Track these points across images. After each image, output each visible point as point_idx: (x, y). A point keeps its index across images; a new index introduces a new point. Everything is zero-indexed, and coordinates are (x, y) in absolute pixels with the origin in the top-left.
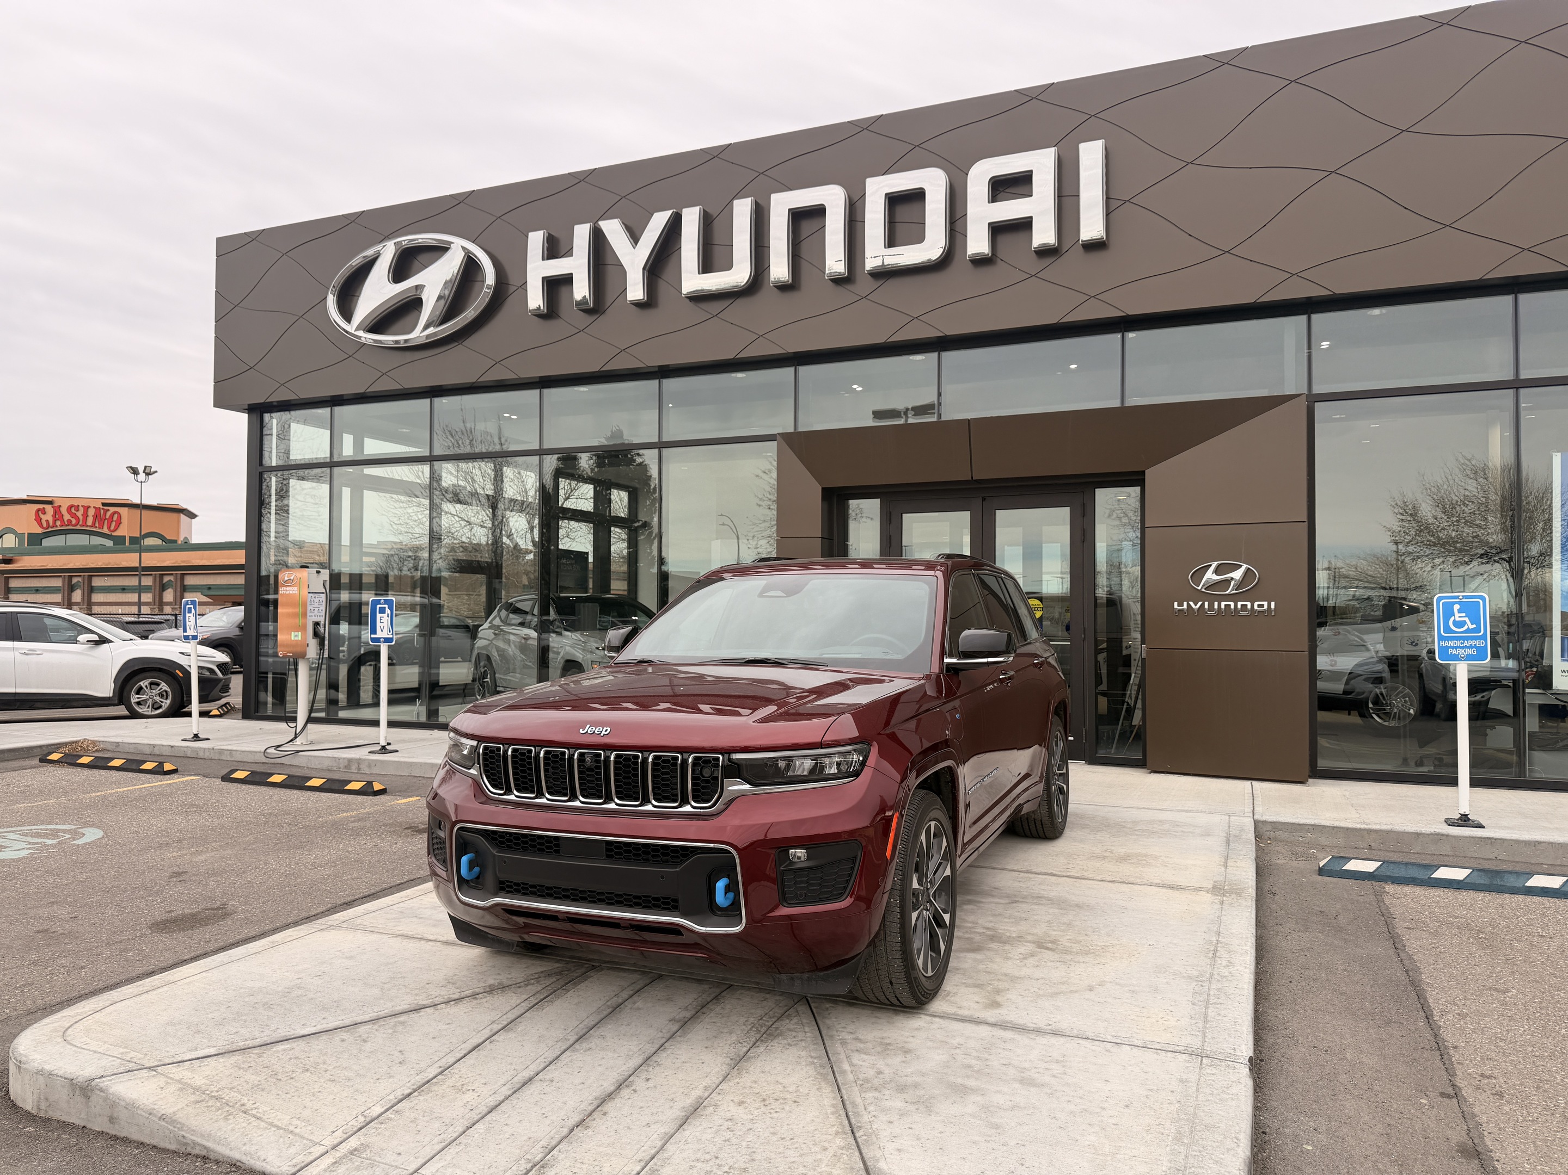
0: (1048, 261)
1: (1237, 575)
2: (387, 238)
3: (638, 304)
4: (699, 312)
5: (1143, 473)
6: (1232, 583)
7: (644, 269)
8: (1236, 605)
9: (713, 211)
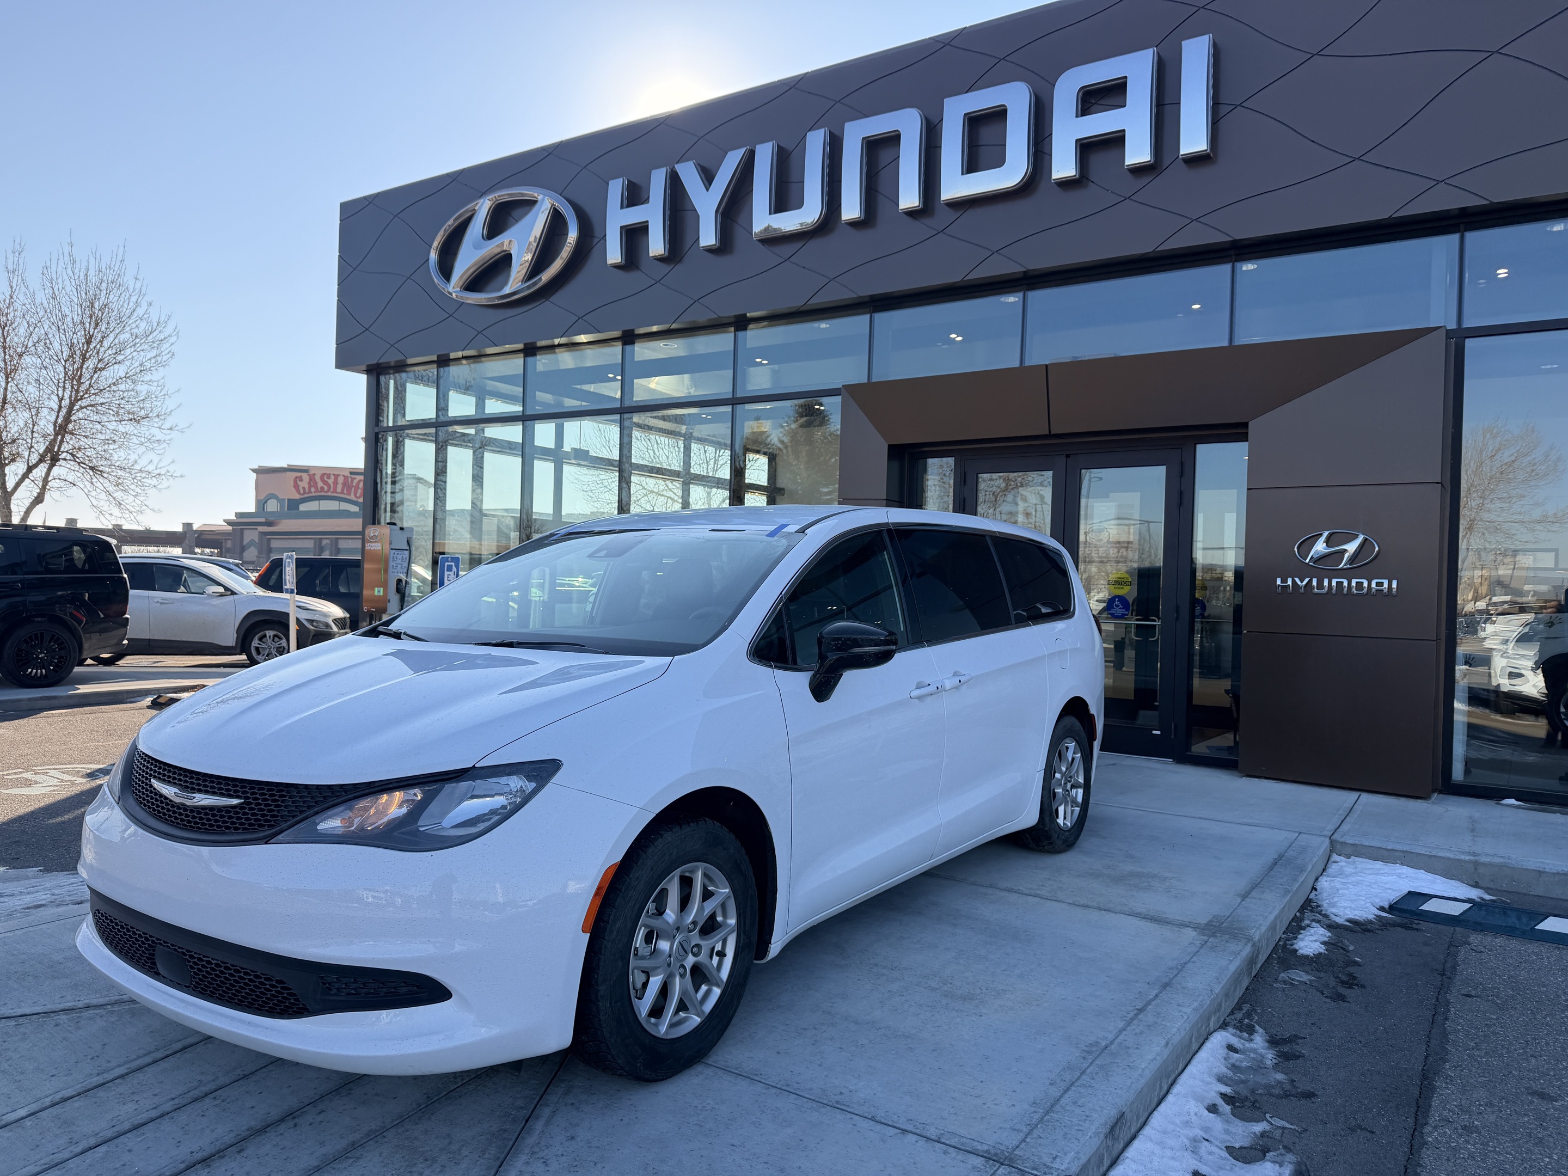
0: (1144, 180)
1: (1351, 547)
2: (483, 194)
3: (710, 250)
4: (769, 256)
5: (1246, 425)
6: (1346, 556)
7: (717, 211)
8: (1349, 584)
9: (788, 146)
